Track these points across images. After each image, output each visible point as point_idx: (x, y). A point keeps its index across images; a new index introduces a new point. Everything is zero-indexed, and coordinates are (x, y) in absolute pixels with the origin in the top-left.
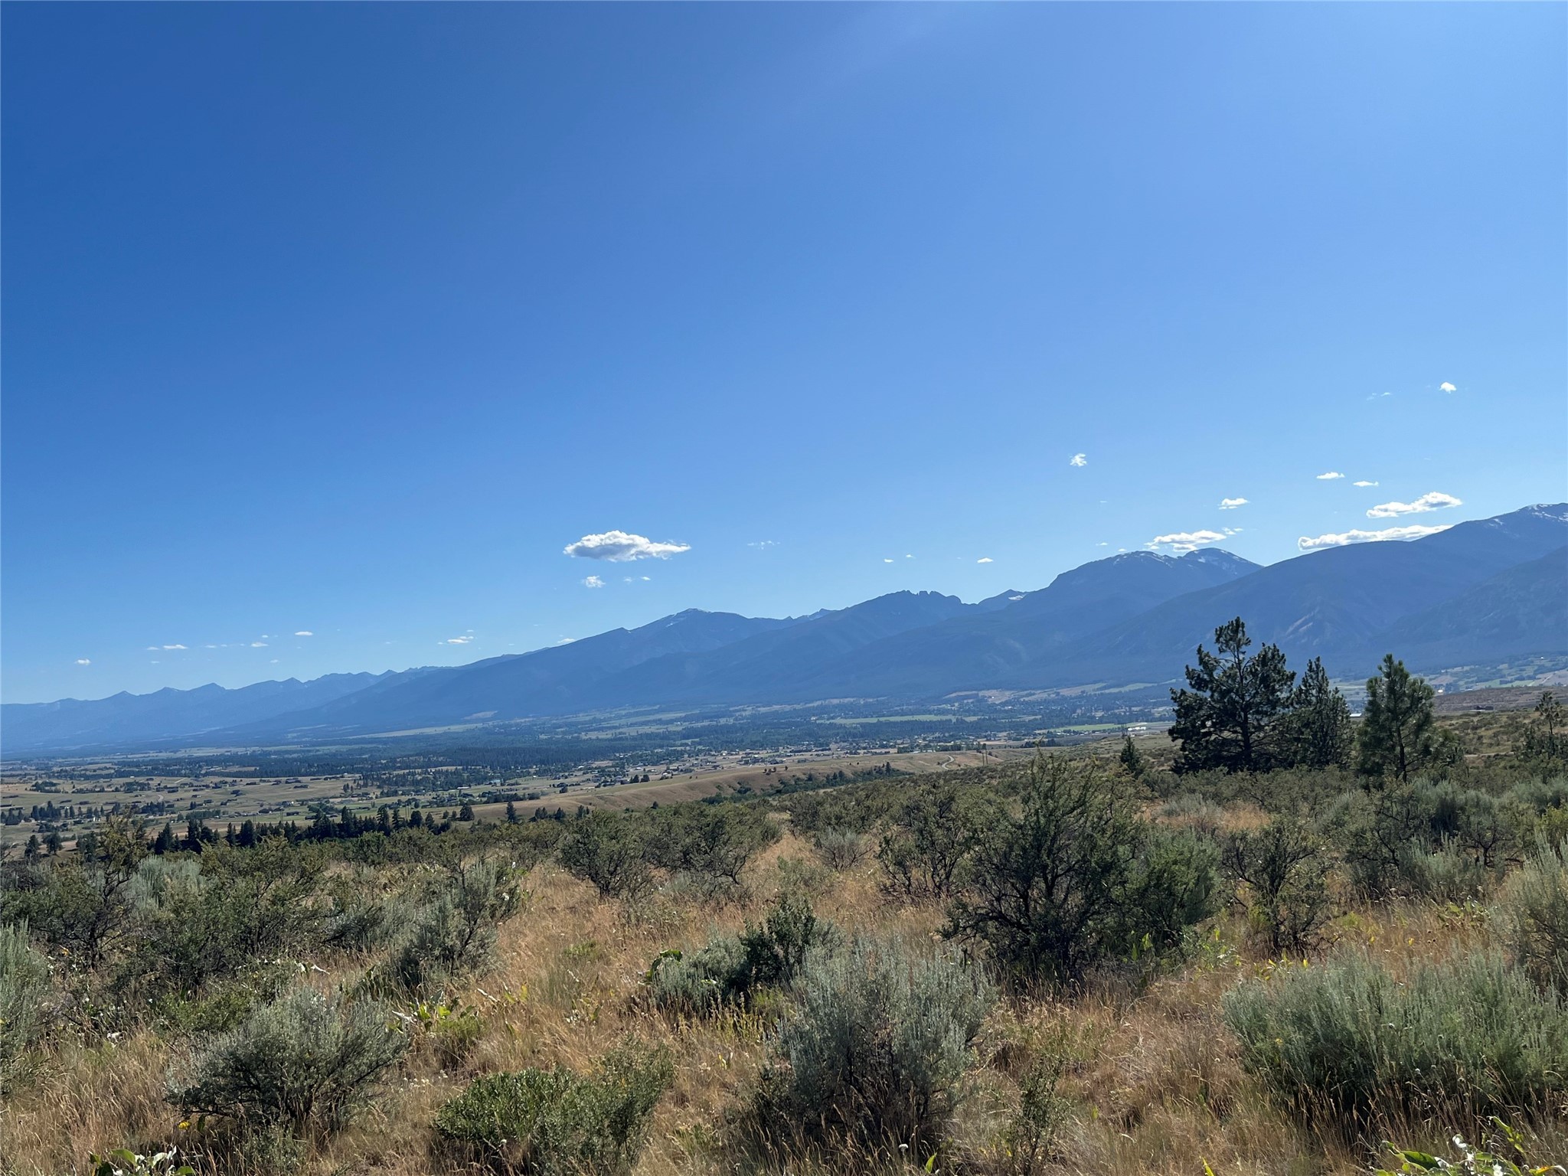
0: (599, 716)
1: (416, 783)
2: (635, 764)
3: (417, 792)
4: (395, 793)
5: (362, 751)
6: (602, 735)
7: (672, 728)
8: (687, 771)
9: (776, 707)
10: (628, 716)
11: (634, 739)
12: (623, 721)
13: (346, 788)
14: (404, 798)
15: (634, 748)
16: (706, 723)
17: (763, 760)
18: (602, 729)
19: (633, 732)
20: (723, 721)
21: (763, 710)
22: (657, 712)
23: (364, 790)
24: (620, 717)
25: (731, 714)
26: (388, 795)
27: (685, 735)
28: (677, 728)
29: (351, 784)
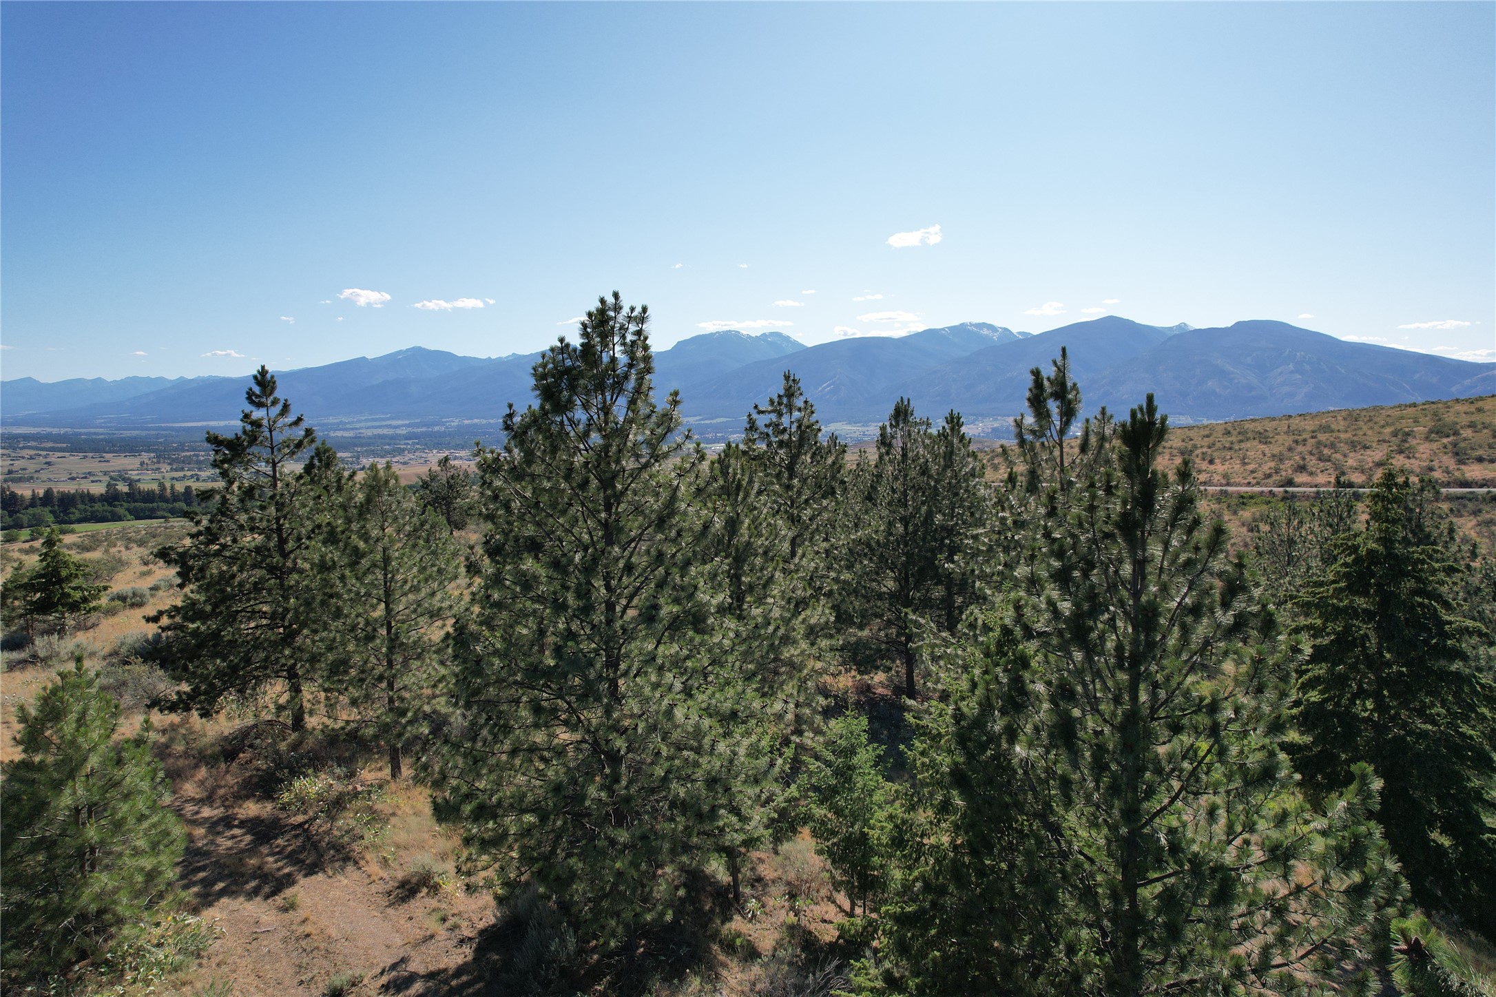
0: (345, 420)
2: (368, 456)
3: (200, 469)
4: (182, 469)
5: (158, 436)
6: (347, 434)
7: (399, 431)
8: (405, 463)
9: (476, 421)
10: (366, 421)
11: (369, 438)
12: (363, 424)
13: (142, 464)
14: (189, 473)
15: (368, 444)
16: (424, 429)
17: (461, 458)
18: (346, 430)
19: (369, 433)
20: (436, 428)
21: (466, 422)
22: (388, 419)
23: (157, 466)
24: (360, 421)
25: (443, 424)
26: (176, 470)
27: (408, 437)
28: (403, 431)
29: (146, 461)
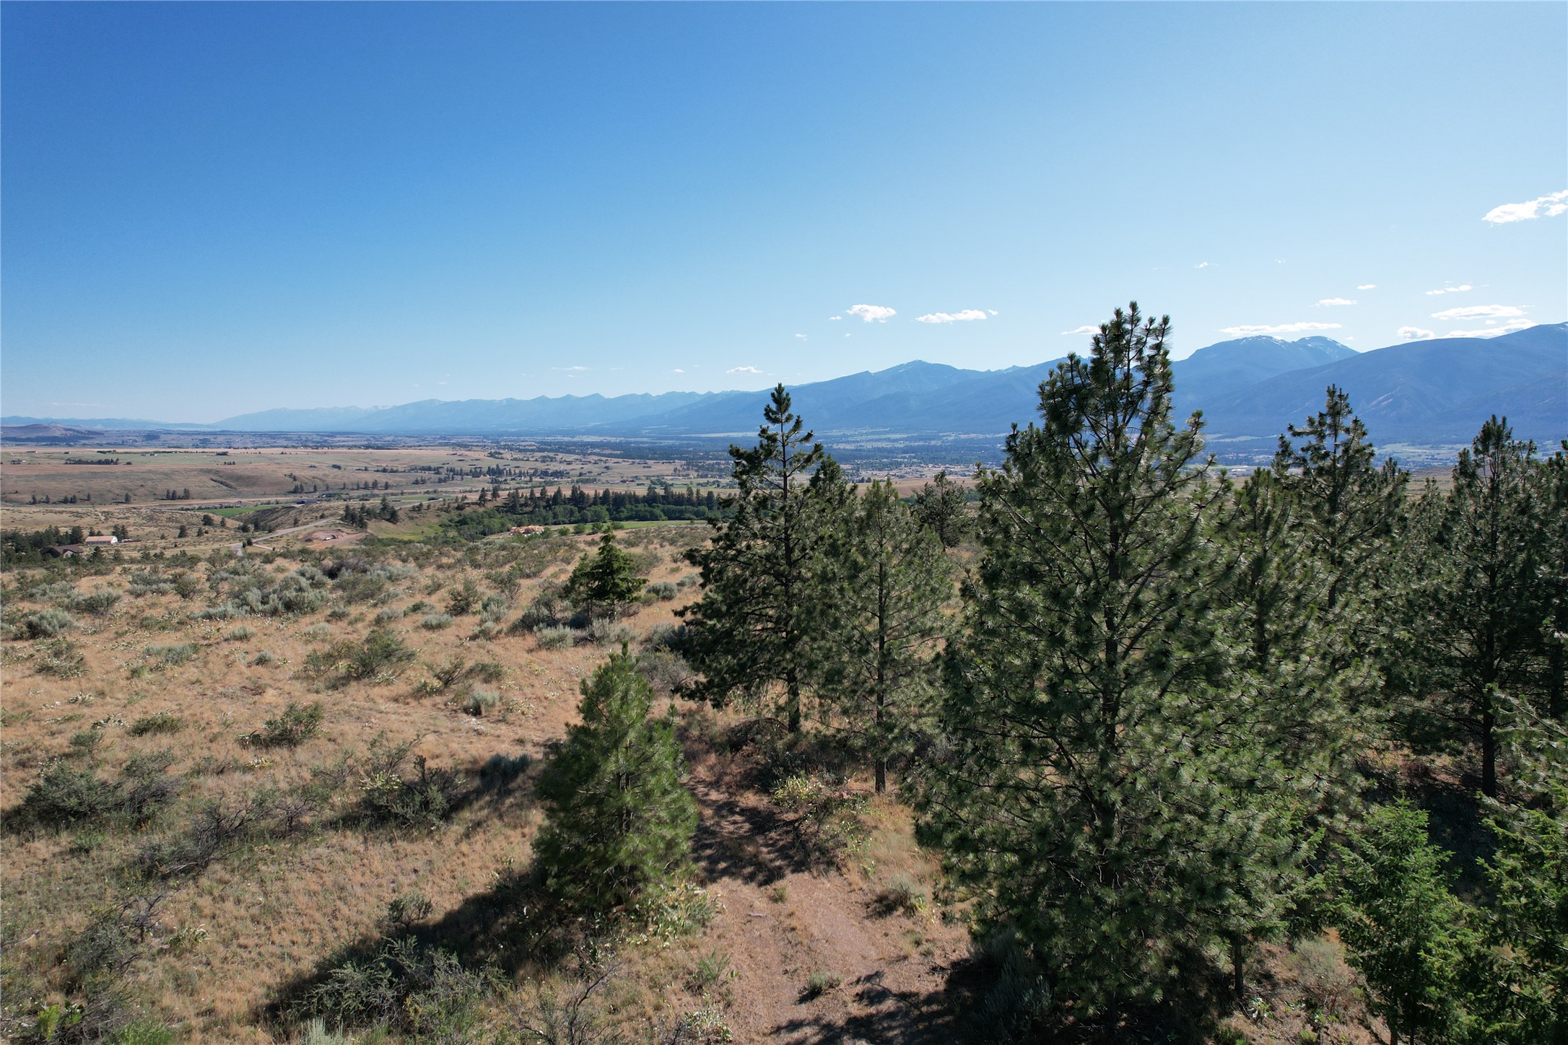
0: (848, 433)
1: (720, 470)
3: (720, 477)
4: (706, 476)
5: (688, 445)
6: (848, 447)
7: (897, 445)
8: (901, 477)
9: (973, 435)
10: (867, 434)
11: (869, 451)
12: (864, 438)
13: (675, 470)
14: (712, 480)
15: (868, 458)
16: (921, 443)
18: (848, 442)
19: (869, 446)
20: (933, 443)
21: (963, 437)
22: (888, 433)
23: (687, 472)
24: (861, 435)
25: (939, 438)
26: (702, 477)
27: (905, 451)
28: (900, 445)
29: (679, 468)
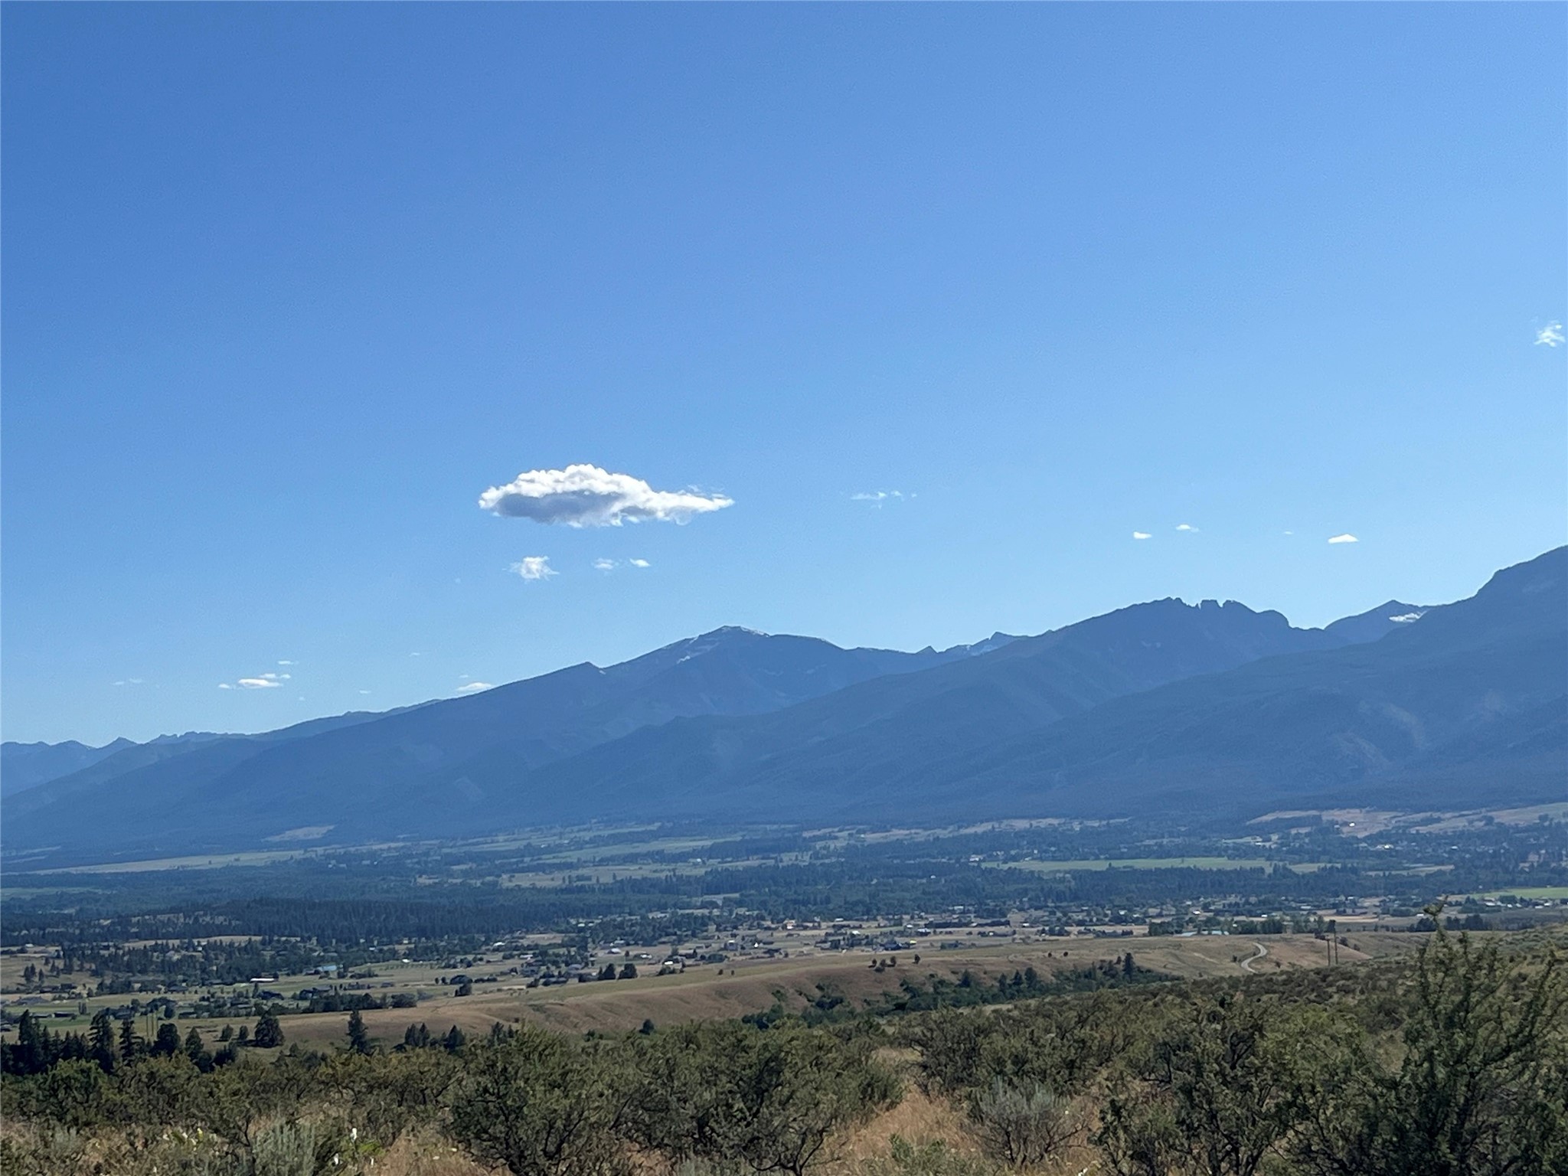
0: (540, 841)
1: (168, 967)
2: (608, 940)
3: (171, 986)
4: (127, 988)
5: (62, 901)
6: (544, 881)
7: (685, 870)
8: (713, 958)
9: (898, 833)
10: (596, 842)
11: (606, 890)
12: (586, 854)
13: (29, 973)
14: (145, 998)
15: (607, 909)
16: (754, 862)
17: (869, 942)
18: (543, 869)
19: (605, 876)
20: (788, 859)
21: (871, 838)
22: (655, 836)
23: (64, 979)
24: (579, 845)
25: (805, 845)
26: (112, 991)
27: (713, 885)
28: (694, 869)
29: (39, 967)
